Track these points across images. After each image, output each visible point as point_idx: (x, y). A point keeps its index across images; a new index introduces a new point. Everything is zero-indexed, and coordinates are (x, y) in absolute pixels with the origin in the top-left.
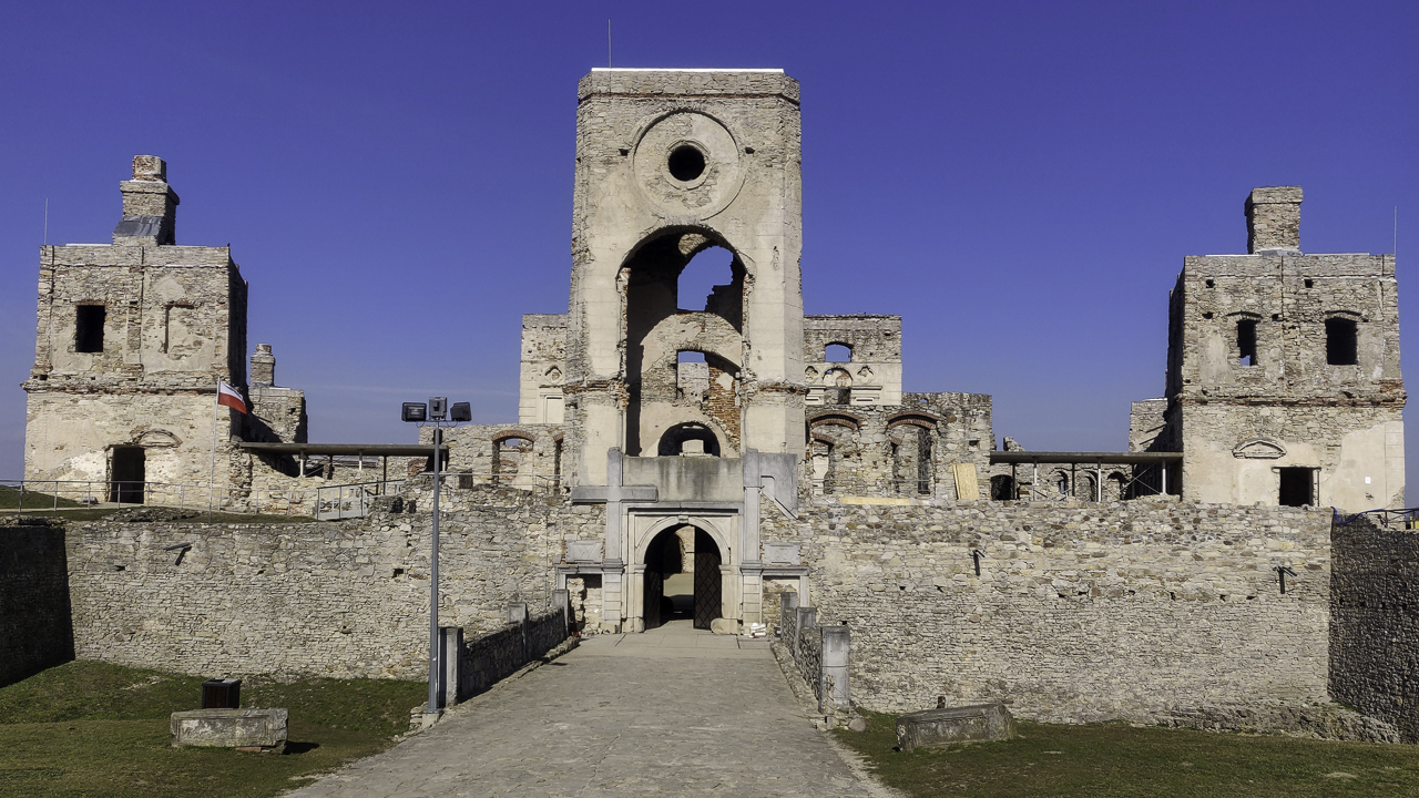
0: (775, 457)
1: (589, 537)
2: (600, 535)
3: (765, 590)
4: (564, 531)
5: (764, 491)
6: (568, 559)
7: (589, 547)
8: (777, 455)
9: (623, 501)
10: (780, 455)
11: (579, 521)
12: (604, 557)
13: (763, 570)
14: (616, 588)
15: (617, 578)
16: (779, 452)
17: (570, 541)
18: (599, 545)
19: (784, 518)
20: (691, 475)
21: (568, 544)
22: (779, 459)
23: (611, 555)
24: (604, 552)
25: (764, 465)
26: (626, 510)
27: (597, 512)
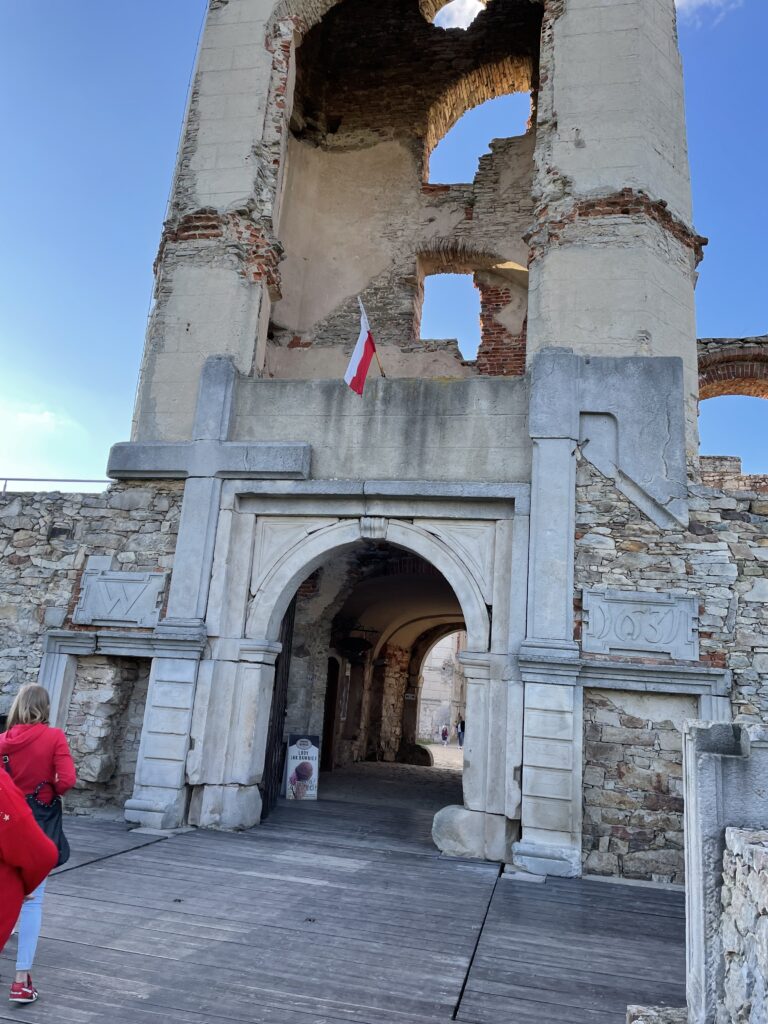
0: (619, 366)
1: (139, 563)
2: (164, 561)
3: (592, 730)
4: (83, 549)
5: (589, 453)
6: (81, 617)
7: (131, 588)
8: (626, 360)
9: (226, 476)
10: (636, 360)
11: (123, 525)
12: (163, 615)
13: (585, 668)
14: (183, 698)
15: (187, 671)
16: (630, 353)
17: (94, 572)
18: (158, 583)
19: (646, 527)
20: (398, 418)
21: (88, 581)
22: (631, 368)
23: (182, 609)
24: (163, 602)
25: (590, 385)
26: (229, 499)
27: (164, 504)
